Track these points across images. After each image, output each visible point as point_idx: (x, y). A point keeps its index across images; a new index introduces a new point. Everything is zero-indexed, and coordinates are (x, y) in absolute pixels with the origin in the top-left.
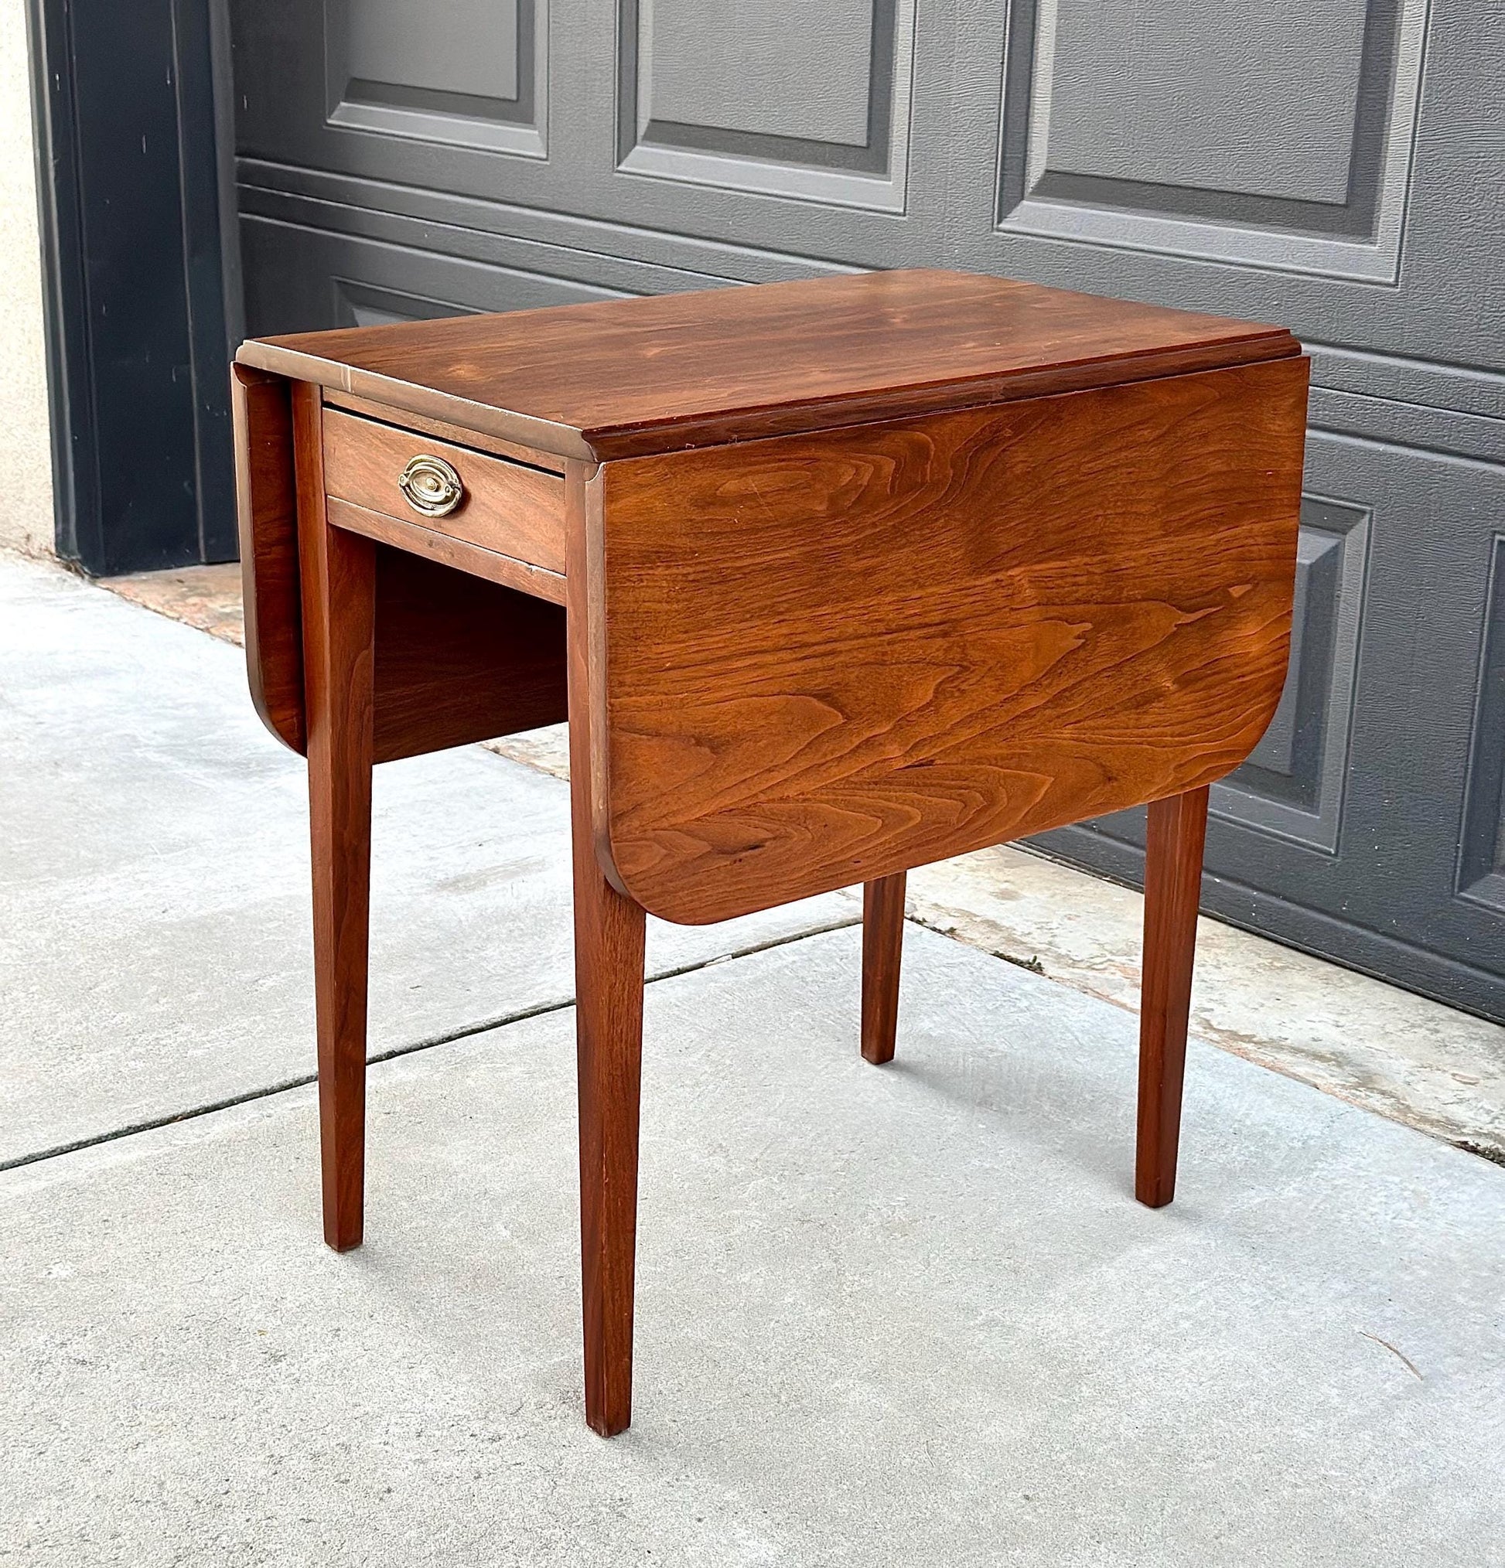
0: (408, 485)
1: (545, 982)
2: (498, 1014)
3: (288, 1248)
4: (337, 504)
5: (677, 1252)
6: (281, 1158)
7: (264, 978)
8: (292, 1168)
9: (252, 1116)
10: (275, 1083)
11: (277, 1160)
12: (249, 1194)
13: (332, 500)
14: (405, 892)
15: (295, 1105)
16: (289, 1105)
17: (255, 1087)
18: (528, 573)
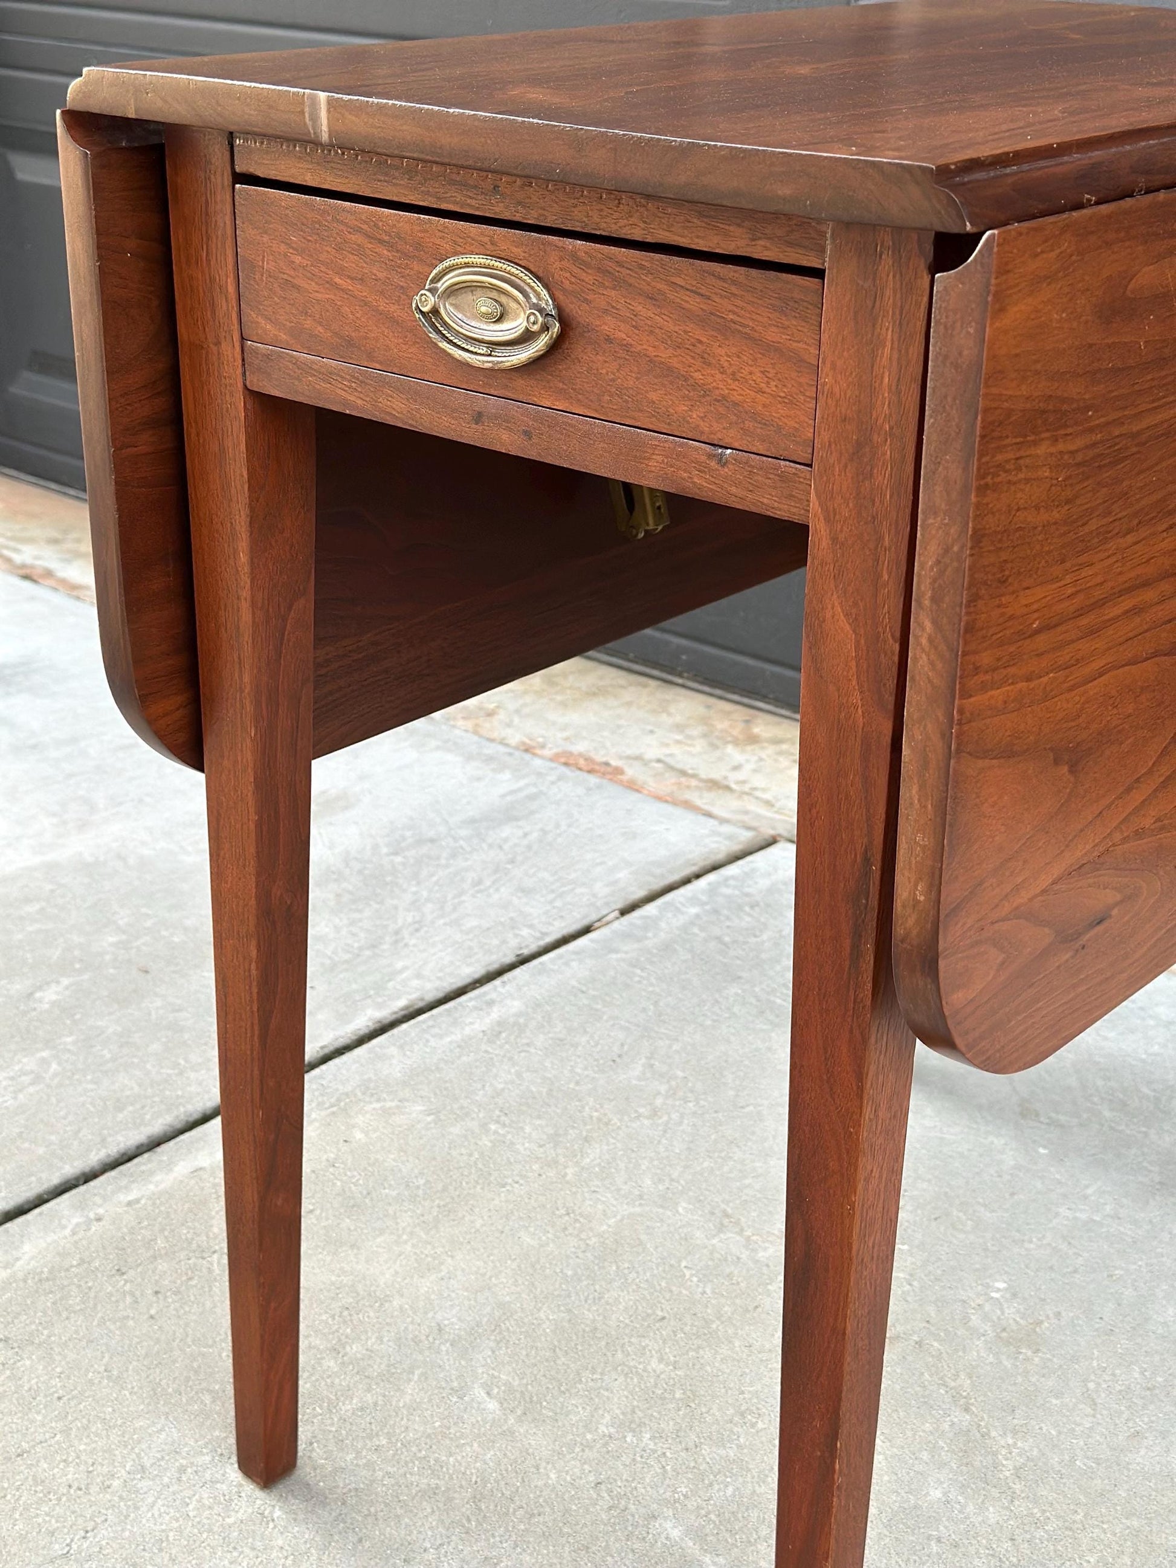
0: (435, 311)
1: (405, 968)
2: (362, 1022)
3: (182, 1470)
4: (268, 356)
5: (742, 1415)
6: (132, 1294)
7: (40, 988)
8: (153, 1312)
9: (75, 1221)
10: (95, 1158)
11: (129, 1299)
12: (102, 1369)
13: (255, 351)
14: (190, 849)
15: (131, 1197)
16: (124, 1198)
17: (70, 1169)
18: (713, 464)
